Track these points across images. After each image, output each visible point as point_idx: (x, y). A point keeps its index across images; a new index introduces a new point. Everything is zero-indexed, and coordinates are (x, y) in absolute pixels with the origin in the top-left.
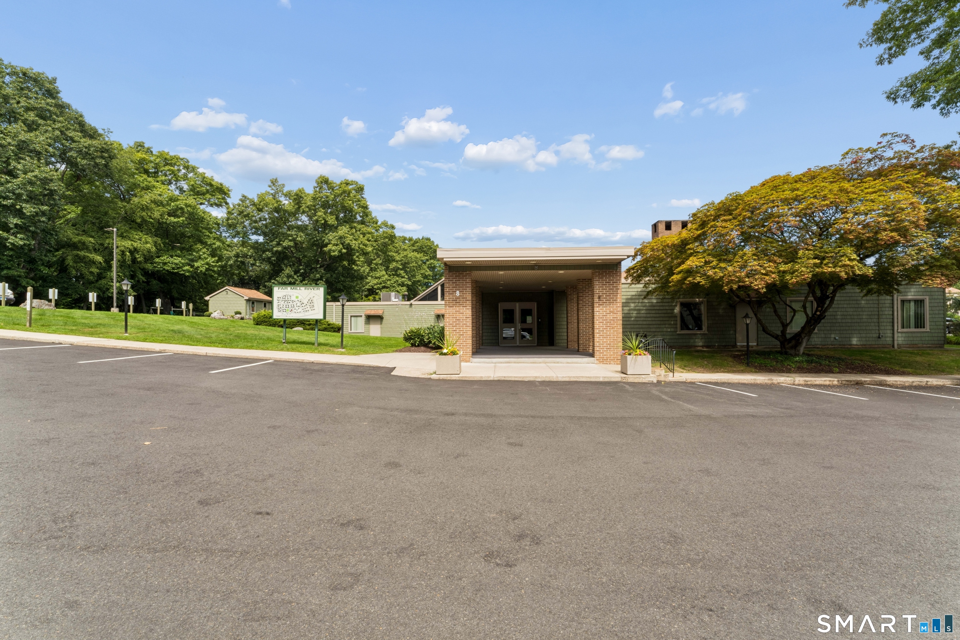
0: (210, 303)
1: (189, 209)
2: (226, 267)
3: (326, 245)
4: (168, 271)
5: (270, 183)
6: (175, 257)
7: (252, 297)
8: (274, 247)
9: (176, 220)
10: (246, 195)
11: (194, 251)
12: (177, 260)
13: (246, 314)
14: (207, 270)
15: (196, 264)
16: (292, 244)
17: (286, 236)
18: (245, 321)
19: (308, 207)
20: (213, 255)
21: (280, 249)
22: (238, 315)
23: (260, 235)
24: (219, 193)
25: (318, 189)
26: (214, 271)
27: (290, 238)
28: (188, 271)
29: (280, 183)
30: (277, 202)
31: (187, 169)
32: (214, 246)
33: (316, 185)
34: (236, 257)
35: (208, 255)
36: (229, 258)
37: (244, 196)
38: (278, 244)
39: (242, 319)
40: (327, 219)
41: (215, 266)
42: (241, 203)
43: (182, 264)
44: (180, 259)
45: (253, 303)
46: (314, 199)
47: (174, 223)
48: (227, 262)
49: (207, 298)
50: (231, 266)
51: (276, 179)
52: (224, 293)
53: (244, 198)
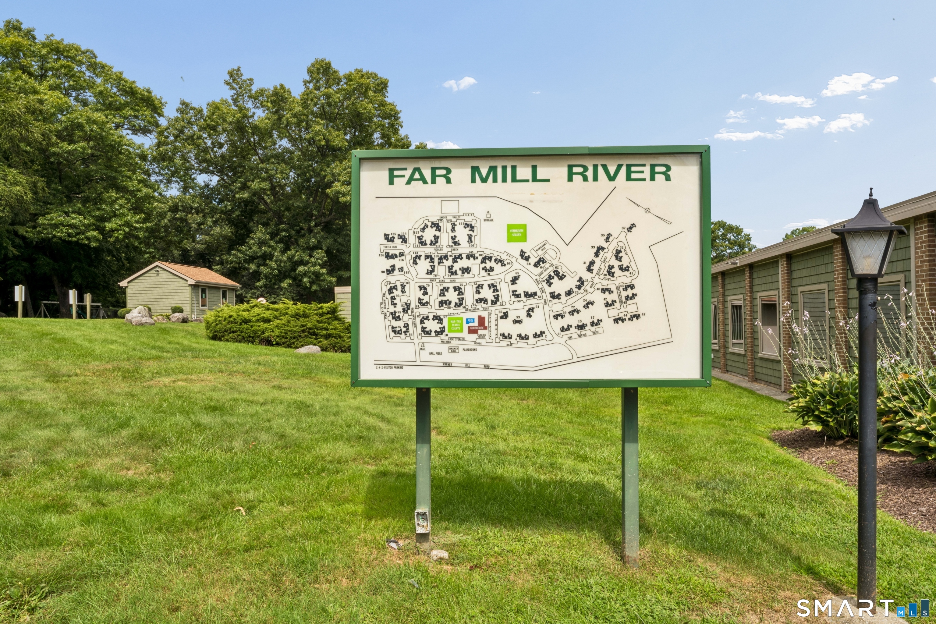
0: (128, 291)
1: (95, 127)
2: (159, 231)
3: (329, 185)
4: (60, 238)
5: (227, 77)
6: (73, 215)
7: (201, 279)
8: (237, 193)
9: (71, 147)
10: (187, 101)
11: (105, 202)
12: (76, 219)
13: (192, 312)
14: (127, 236)
15: (108, 226)
16: (265, 185)
17: (256, 172)
18: (190, 324)
19: (295, 116)
20: (136, 209)
21: (246, 195)
22: (177, 315)
23: (213, 173)
24: (146, 106)
25: (311, 86)
26: (137, 238)
27: (264, 174)
28: (96, 240)
29: (244, 78)
30: (241, 110)
31: (95, 69)
32: (139, 194)
33: (308, 78)
34: (173, 212)
35: (129, 210)
36: (162, 215)
37: (183, 103)
38: (244, 187)
39: (185, 321)
40: (330, 138)
41: (141, 228)
42: (179, 115)
43: (85, 225)
44: (81, 218)
45: (203, 291)
46: (305, 103)
47: (69, 152)
48: (159, 221)
49: (123, 284)
50: (165, 227)
51: (238, 70)
52: (153, 273)
53: (185, 107)
